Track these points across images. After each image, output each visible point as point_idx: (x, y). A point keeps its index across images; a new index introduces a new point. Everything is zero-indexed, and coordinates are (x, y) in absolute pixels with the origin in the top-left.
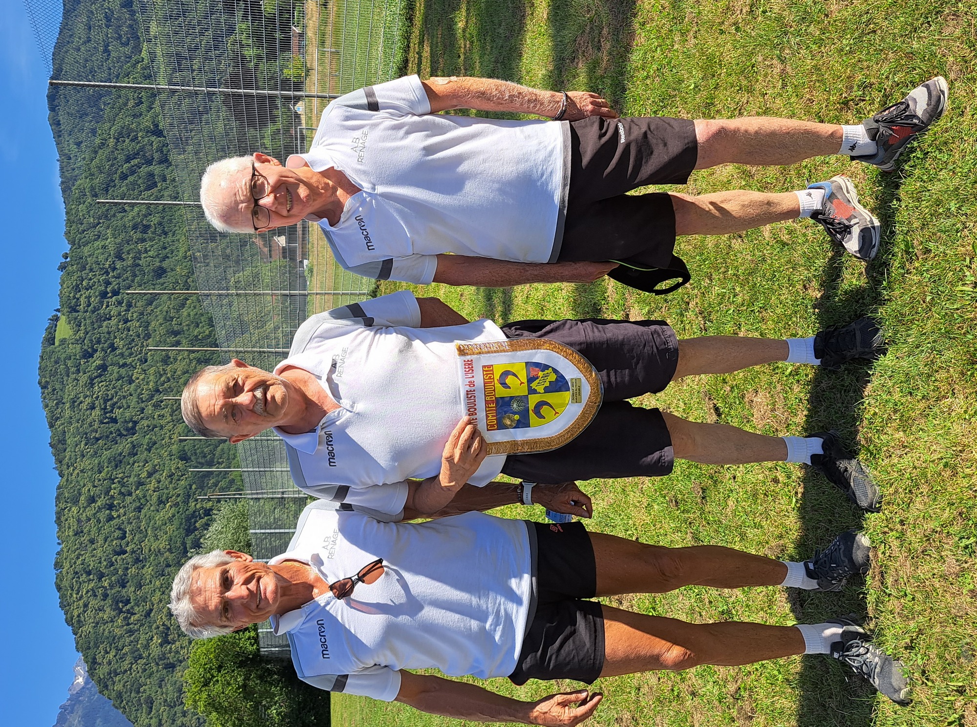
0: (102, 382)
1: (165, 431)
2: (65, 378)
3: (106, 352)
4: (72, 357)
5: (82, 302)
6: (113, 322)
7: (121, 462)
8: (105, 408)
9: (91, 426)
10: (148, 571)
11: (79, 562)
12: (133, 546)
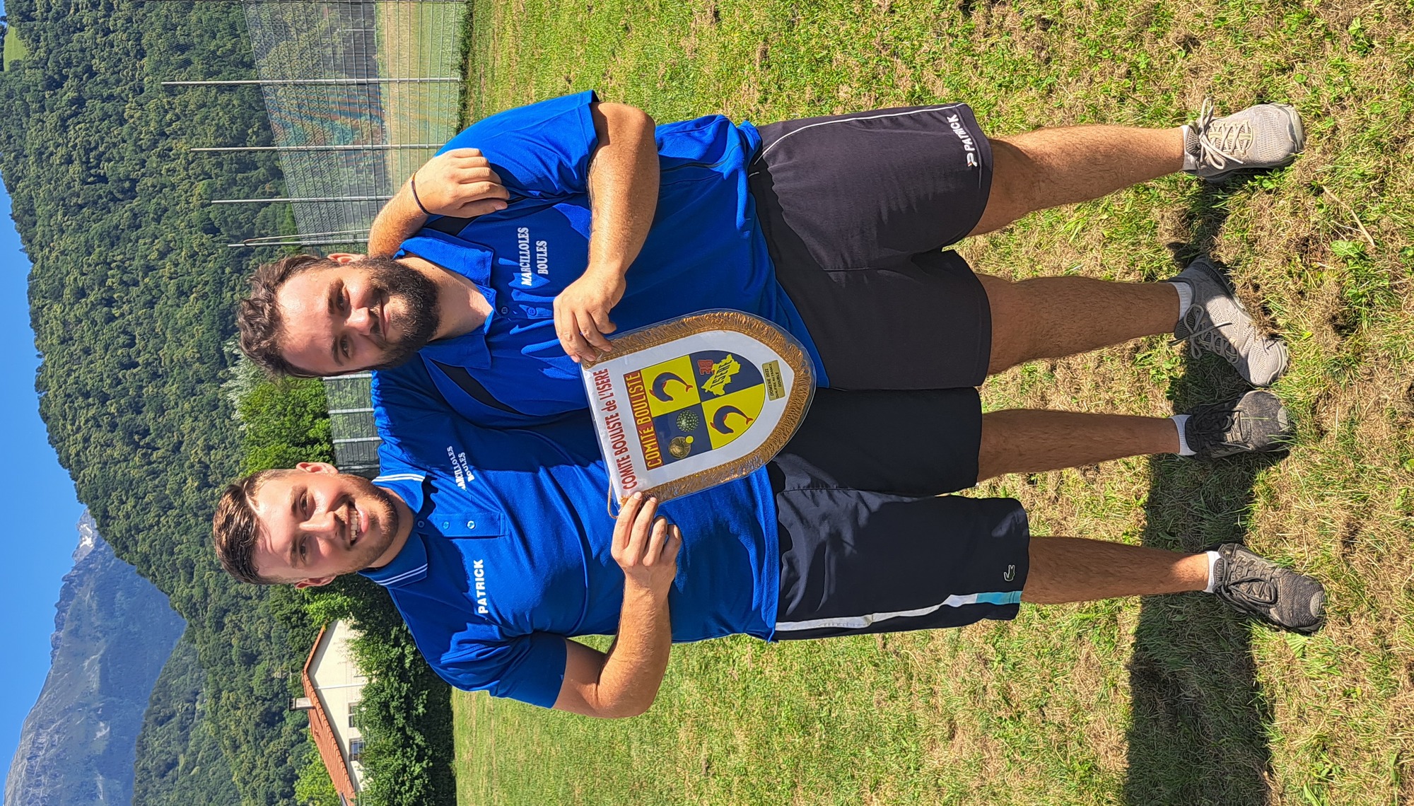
0: (79, 123)
1: (179, 190)
2: (24, 120)
3: (82, 79)
4: (32, 88)
5: (38, 5)
6: (88, 33)
7: (118, 238)
8: (88, 162)
9: (69, 188)
10: (171, 389)
11: (71, 380)
12: (147, 356)
